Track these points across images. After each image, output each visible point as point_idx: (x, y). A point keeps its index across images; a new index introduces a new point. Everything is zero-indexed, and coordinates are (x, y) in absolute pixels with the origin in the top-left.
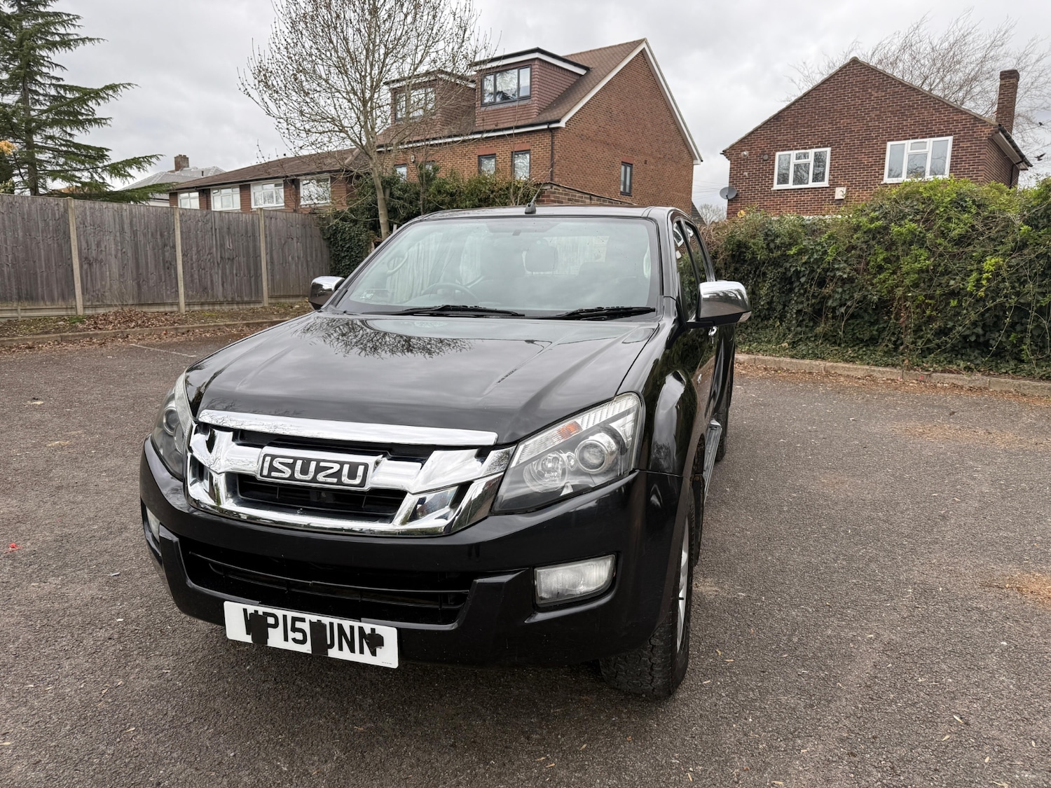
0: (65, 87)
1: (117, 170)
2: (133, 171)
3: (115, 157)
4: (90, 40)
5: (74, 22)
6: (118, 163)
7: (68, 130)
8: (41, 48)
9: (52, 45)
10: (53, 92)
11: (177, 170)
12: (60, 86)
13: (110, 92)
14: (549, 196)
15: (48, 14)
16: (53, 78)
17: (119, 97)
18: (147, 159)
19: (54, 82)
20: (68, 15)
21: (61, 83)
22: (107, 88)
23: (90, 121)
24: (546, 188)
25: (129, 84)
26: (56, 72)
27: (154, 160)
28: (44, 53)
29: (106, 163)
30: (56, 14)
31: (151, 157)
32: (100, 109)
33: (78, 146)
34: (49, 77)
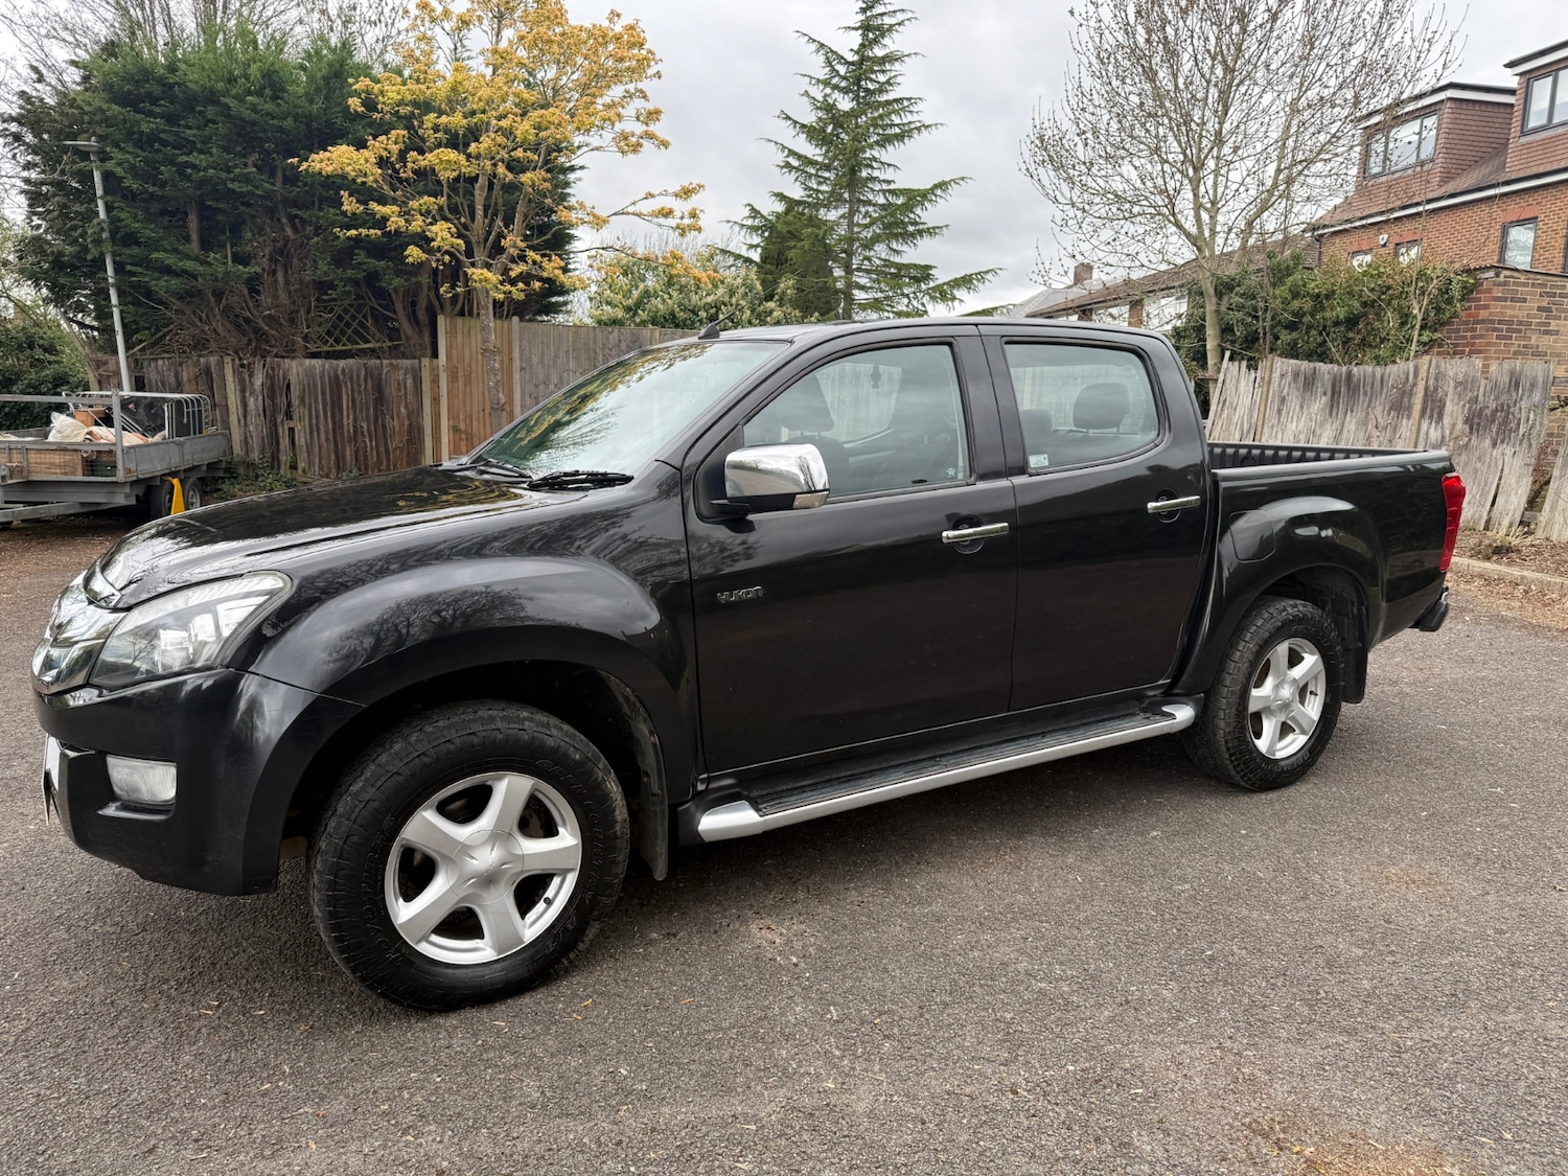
0: (893, 192)
1: (943, 294)
2: (960, 293)
3: (941, 276)
4: (927, 127)
5: (912, 108)
6: (944, 284)
7: (894, 245)
8: (871, 147)
9: (885, 141)
10: (881, 200)
11: (1075, 284)
12: (890, 191)
13: (939, 192)
14: (1489, 291)
15: (888, 103)
16: (884, 181)
17: (948, 197)
18: (981, 276)
19: (885, 187)
20: (909, 99)
21: (892, 187)
22: (936, 186)
23: (920, 233)
24: (1487, 275)
25: (962, 179)
26: (889, 174)
27: (989, 276)
28: (875, 153)
29: (932, 284)
30: (897, 101)
31: (987, 272)
32: (928, 215)
33: (899, 267)
34: (879, 181)
